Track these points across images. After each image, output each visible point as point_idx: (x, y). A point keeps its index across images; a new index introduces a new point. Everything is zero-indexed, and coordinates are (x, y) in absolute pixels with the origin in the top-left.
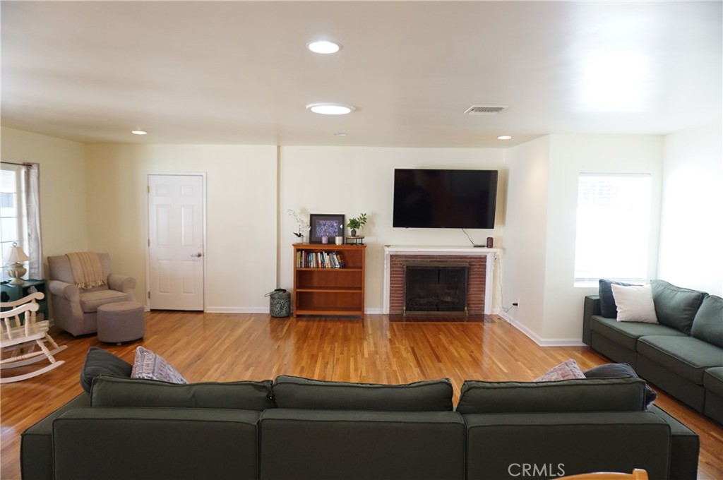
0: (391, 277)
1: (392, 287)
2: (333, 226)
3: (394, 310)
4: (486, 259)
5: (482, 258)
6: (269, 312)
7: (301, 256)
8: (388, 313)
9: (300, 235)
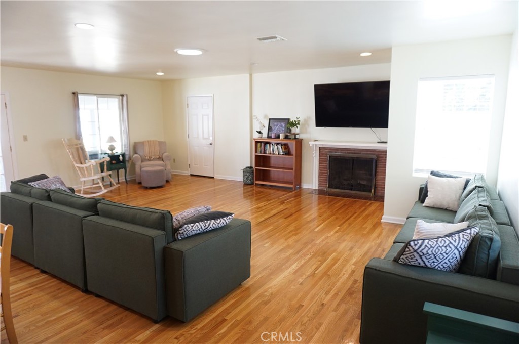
0: (319, 163)
1: (321, 170)
2: (282, 126)
3: (321, 186)
4: (386, 152)
5: (383, 152)
6: (242, 180)
7: (261, 146)
8: (317, 188)
9: (260, 132)
